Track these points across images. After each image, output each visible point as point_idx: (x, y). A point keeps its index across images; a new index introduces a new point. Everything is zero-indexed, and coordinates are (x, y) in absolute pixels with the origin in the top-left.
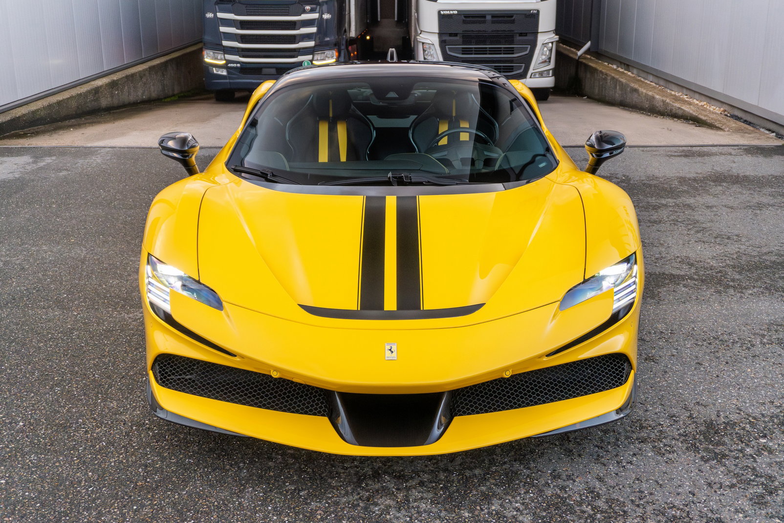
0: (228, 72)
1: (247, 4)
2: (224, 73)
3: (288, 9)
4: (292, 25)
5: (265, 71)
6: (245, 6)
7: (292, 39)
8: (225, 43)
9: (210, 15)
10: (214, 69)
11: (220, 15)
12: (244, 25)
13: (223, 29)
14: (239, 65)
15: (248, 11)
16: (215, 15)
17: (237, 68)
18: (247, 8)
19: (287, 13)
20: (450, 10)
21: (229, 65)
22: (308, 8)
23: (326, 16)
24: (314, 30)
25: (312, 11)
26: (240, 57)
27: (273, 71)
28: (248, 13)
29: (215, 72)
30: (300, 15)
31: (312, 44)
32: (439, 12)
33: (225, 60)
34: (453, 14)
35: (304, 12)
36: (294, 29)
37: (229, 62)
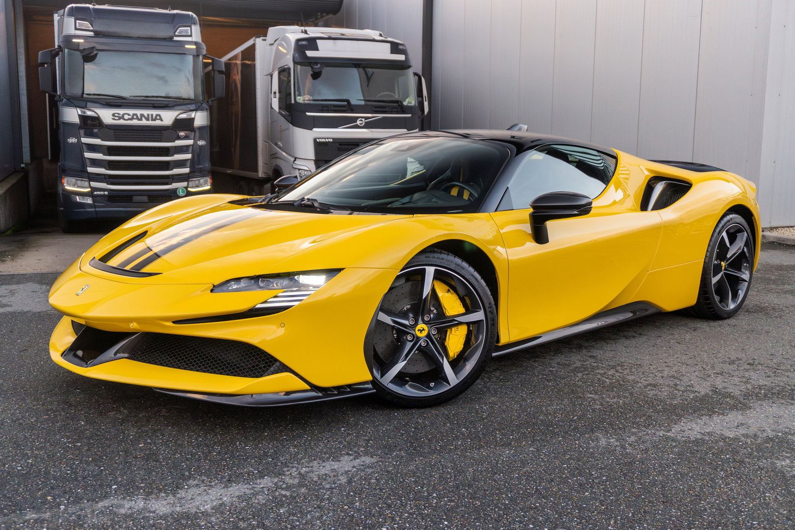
0: (94, 201)
1: (116, 130)
2: (89, 201)
3: (160, 134)
4: (166, 151)
5: (136, 199)
6: (113, 131)
7: (166, 166)
8: (91, 170)
9: (72, 140)
10: (77, 197)
11: (85, 140)
12: (111, 151)
13: (88, 155)
14: (106, 193)
15: (116, 136)
16: (79, 141)
17: (104, 195)
18: (115, 134)
19: (160, 139)
20: (325, 138)
21: (95, 193)
22: (182, 134)
23: (201, 143)
24: (188, 156)
25: (186, 137)
26: (108, 184)
27: (145, 199)
28: (116, 139)
29: (78, 200)
30: (174, 142)
31: (186, 170)
32: (315, 140)
33: (91, 187)
34: (329, 142)
35: (179, 138)
36: (167, 155)
37: (94, 189)
